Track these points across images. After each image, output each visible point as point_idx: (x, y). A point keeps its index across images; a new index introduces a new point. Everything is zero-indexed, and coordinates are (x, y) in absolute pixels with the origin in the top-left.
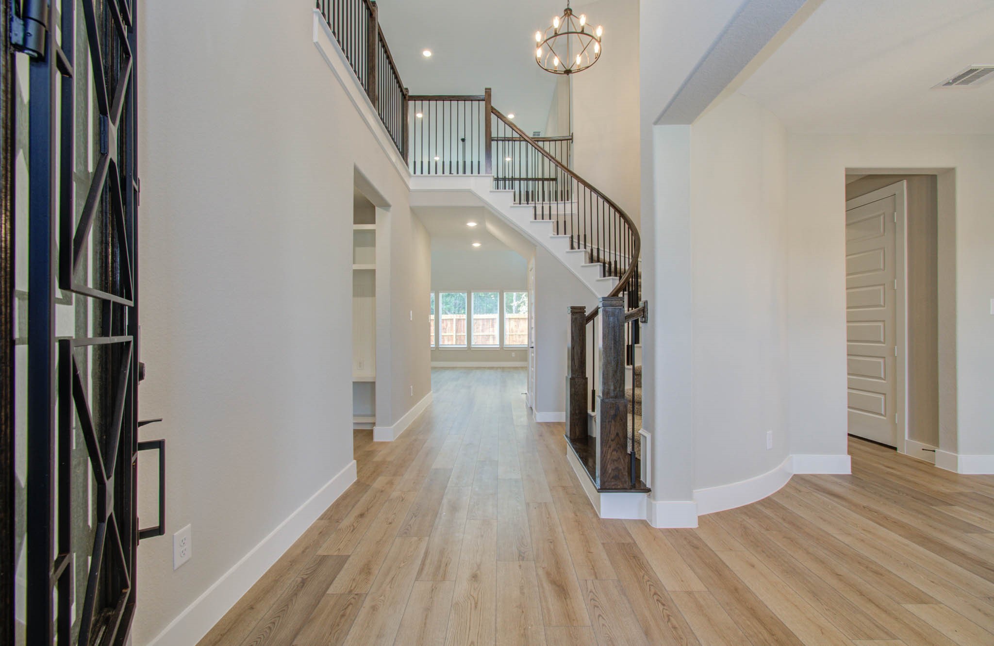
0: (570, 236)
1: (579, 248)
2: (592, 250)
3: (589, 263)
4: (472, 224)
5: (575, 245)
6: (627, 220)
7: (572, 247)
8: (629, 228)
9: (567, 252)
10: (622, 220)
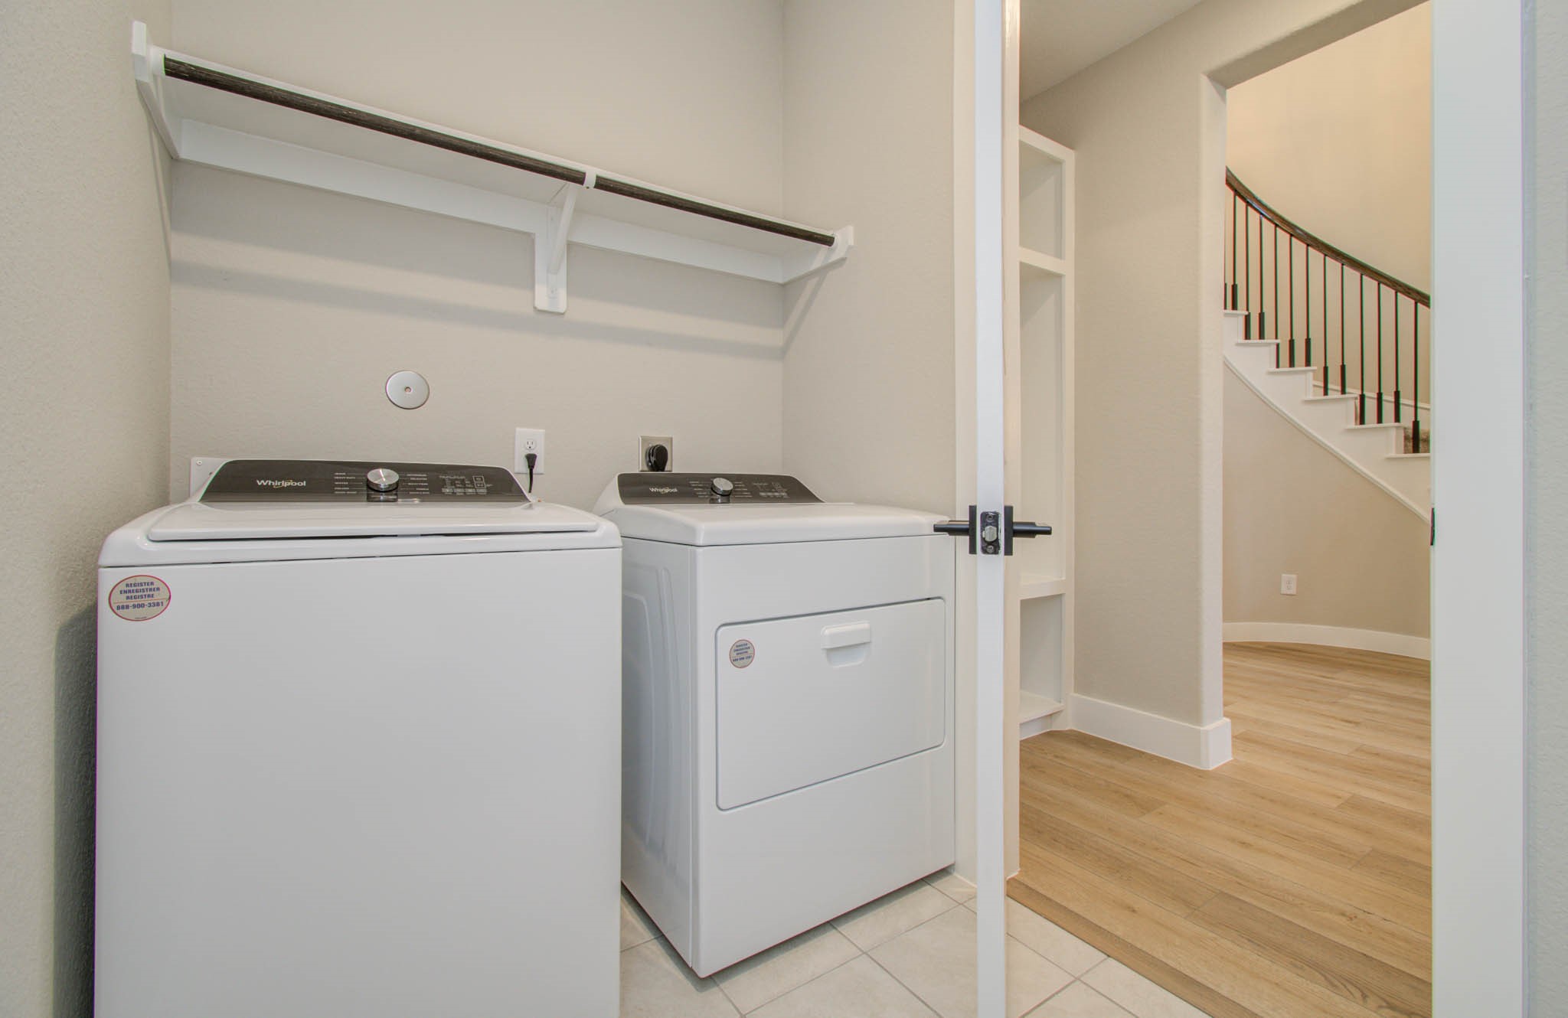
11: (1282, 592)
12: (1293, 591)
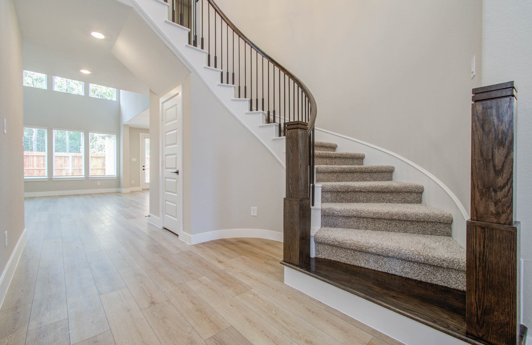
0: (249, 99)
1: (257, 110)
2: (269, 112)
3: (266, 123)
4: (98, 35)
5: (254, 107)
6: (304, 90)
7: (251, 110)
8: (305, 96)
9: (247, 113)
10: (300, 90)
11: (251, 215)
12: (255, 215)
